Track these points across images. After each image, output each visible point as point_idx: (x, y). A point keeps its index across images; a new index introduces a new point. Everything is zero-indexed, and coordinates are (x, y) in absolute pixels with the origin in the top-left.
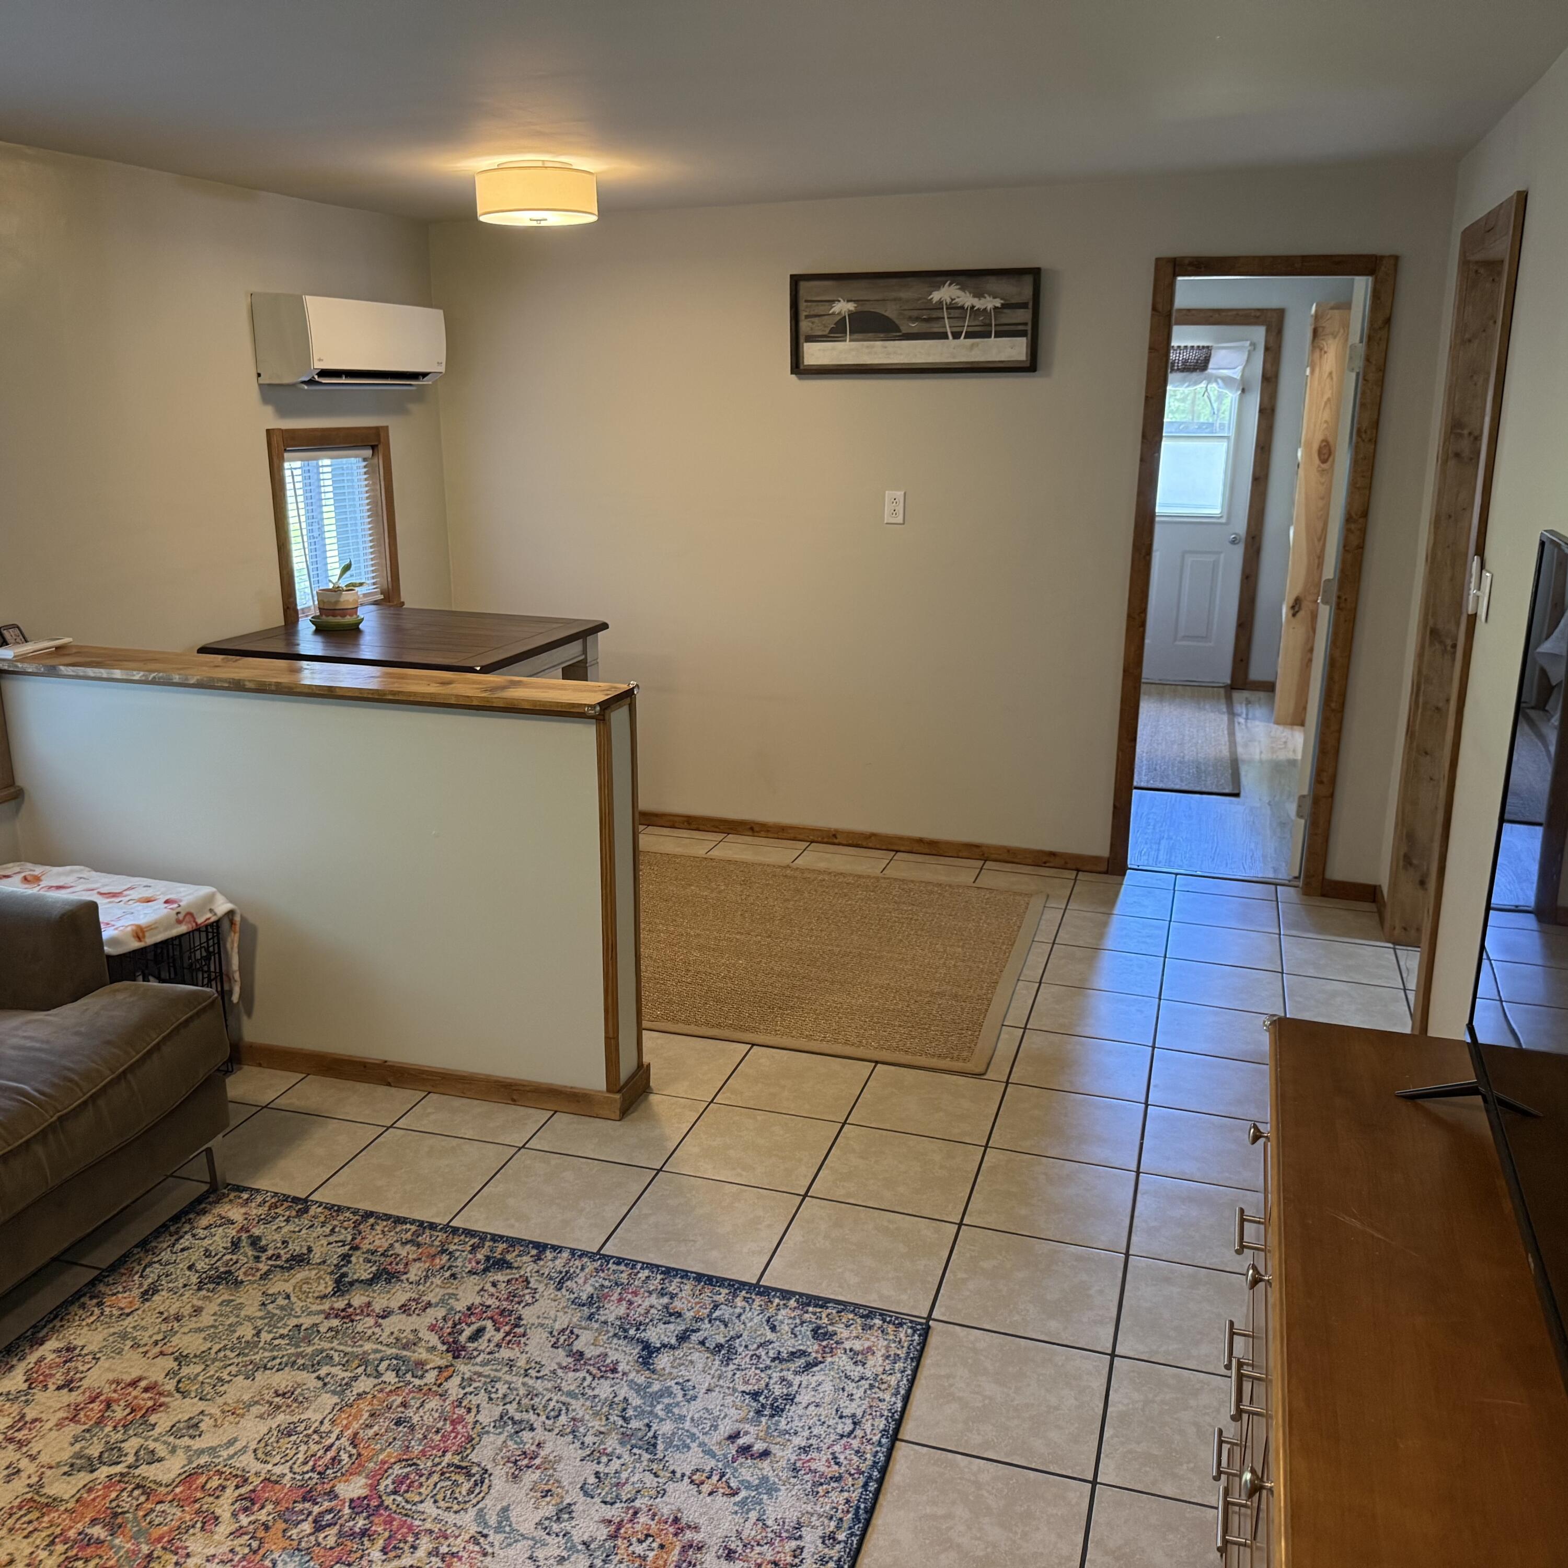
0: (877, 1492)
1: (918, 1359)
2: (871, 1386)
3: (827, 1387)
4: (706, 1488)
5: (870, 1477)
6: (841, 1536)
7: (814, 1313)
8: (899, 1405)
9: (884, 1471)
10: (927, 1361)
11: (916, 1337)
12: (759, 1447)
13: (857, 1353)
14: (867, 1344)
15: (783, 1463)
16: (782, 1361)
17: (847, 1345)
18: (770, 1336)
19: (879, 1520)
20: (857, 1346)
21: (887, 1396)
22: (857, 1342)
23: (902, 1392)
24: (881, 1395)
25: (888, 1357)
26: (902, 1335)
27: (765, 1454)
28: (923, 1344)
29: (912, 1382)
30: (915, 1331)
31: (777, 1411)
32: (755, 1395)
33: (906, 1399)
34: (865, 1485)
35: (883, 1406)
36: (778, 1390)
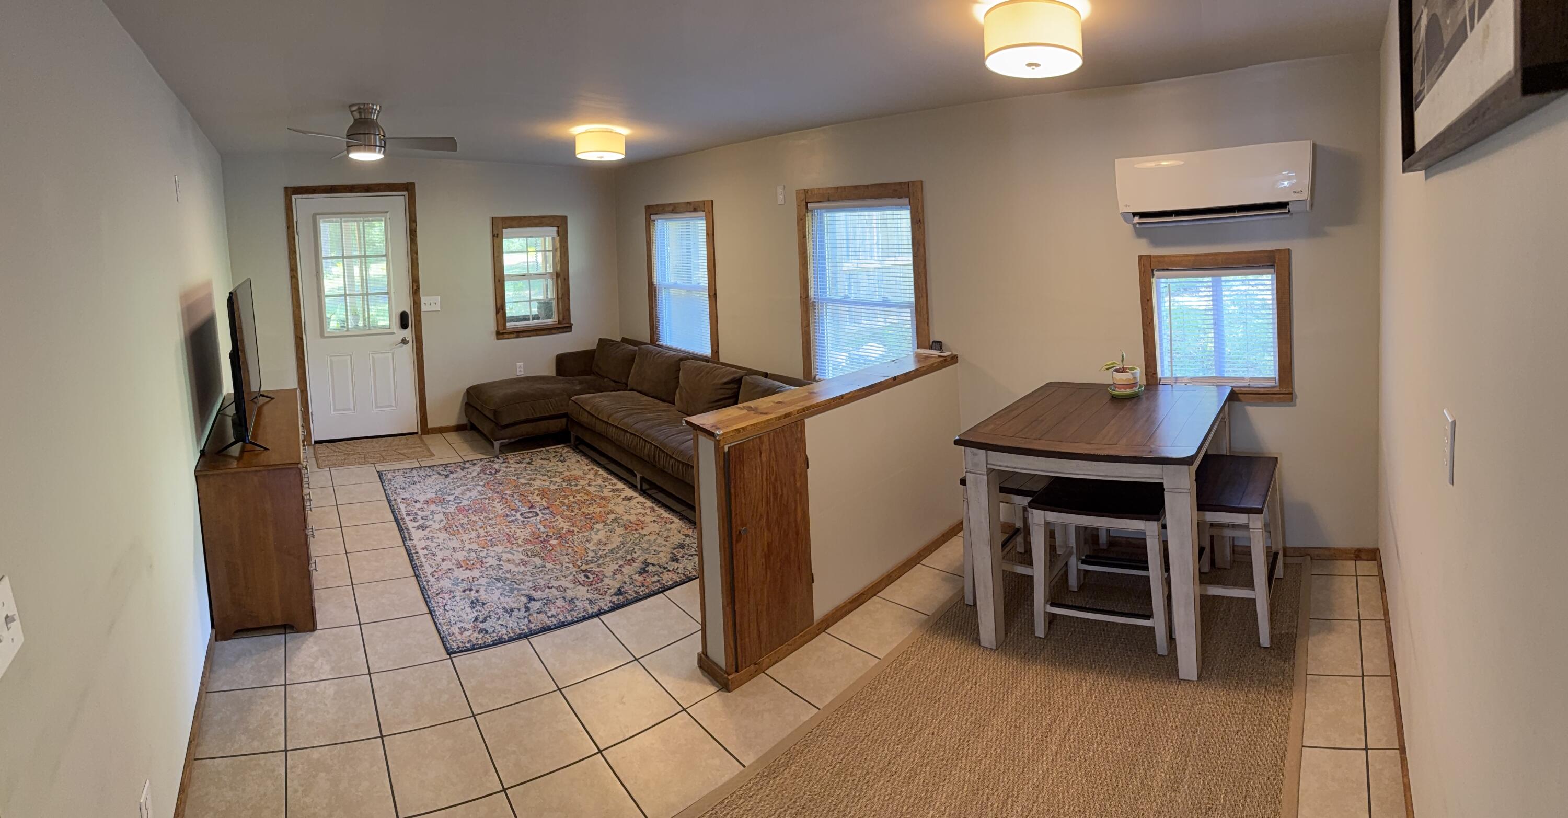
0: (424, 596)
1: (442, 638)
2: (450, 622)
3: (464, 616)
4: (471, 578)
5: (429, 598)
6: (425, 583)
7: (493, 637)
8: (436, 620)
9: (426, 602)
10: (439, 641)
11: (449, 646)
12: (468, 592)
13: (465, 630)
14: (464, 635)
15: (457, 591)
16: (487, 617)
17: (470, 632)
18: (500, 622)
19: (419, 592)
20: (467, 633)
21: (443, 622)
22: (469, 634)
23: (439, 625)
24: (445, 621)
25: (453, 634)
26: (454, 644)
27: (464, 591)
28: (444, 645)
29: (438, 630)
30: (451, 648)
31: (472, 602)
32: (484, 604)
33: (436, 624)
34: (428, 596)
35: (441, 618)
36: (478, 608)
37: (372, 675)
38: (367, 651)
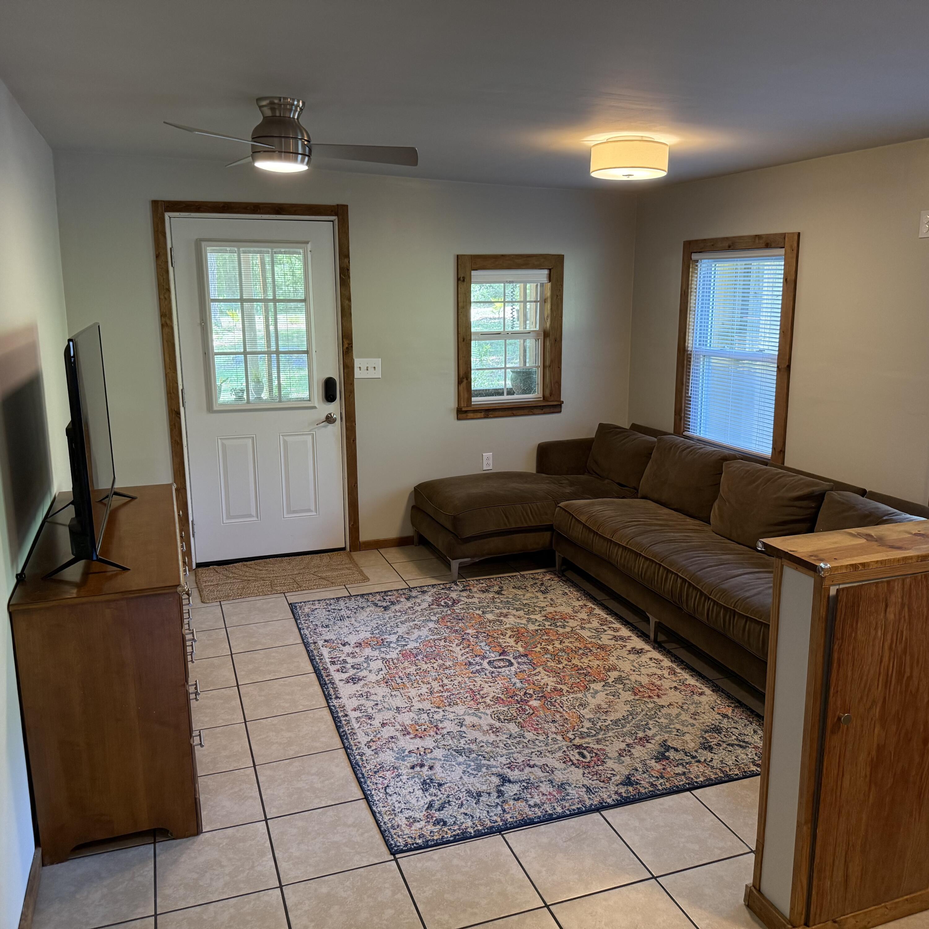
0: (356, 775)
1: (382, 833)
2: (394, 810)
3: (414, 801)
4: (422, 749)
5: (364, 778)
6: (358, 757)
7: (455, 830)
8: (374, 808)
9: (360, 783)
10: (378, 836)
11: (392, 842)
12: (418, 769)
13: (415, 821)
14: (413, 828)
15: (403, 768)
16: (445, 803)
17: (423, 823)
18: (462, 810)
19: (349, 770)
20: (417, 825)
21: (383, 810)
22: (420, 826)
23: (378, 815)
24: (387, 809)
25: (398, 826)
26: (400, 840)
27: (413, 767)
28: (386, 842)
29: (377, 821)
30: (396, 845)
31: (424, 783)
32: (440, 785)
33: (373, 813)
34: (363, 774)
35: (381, 805)
36: (432, 790)
37: (284, 888)
38: (276, 855)
